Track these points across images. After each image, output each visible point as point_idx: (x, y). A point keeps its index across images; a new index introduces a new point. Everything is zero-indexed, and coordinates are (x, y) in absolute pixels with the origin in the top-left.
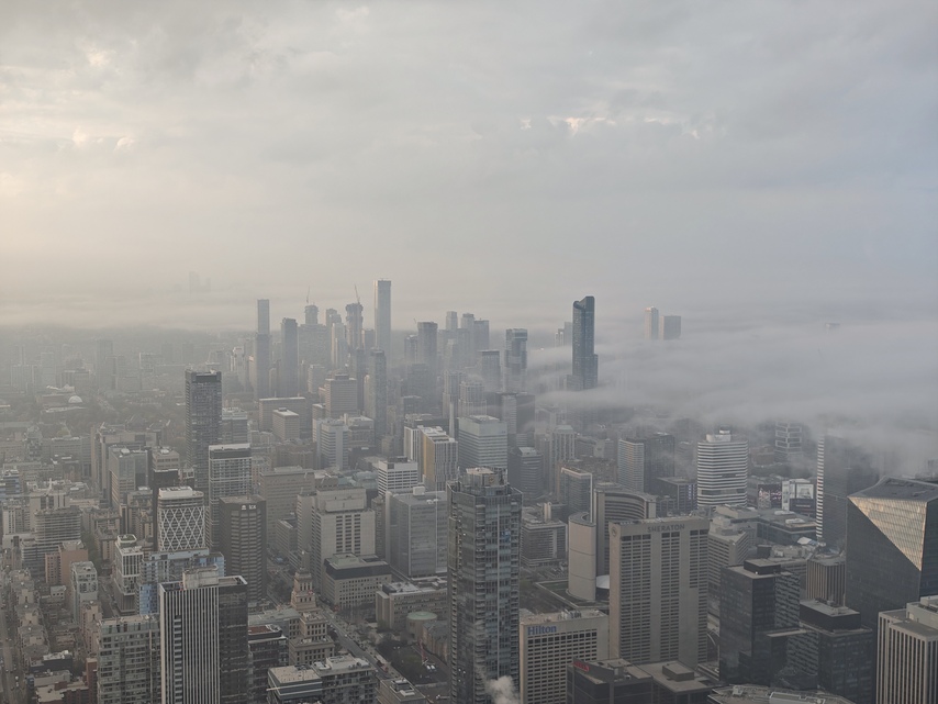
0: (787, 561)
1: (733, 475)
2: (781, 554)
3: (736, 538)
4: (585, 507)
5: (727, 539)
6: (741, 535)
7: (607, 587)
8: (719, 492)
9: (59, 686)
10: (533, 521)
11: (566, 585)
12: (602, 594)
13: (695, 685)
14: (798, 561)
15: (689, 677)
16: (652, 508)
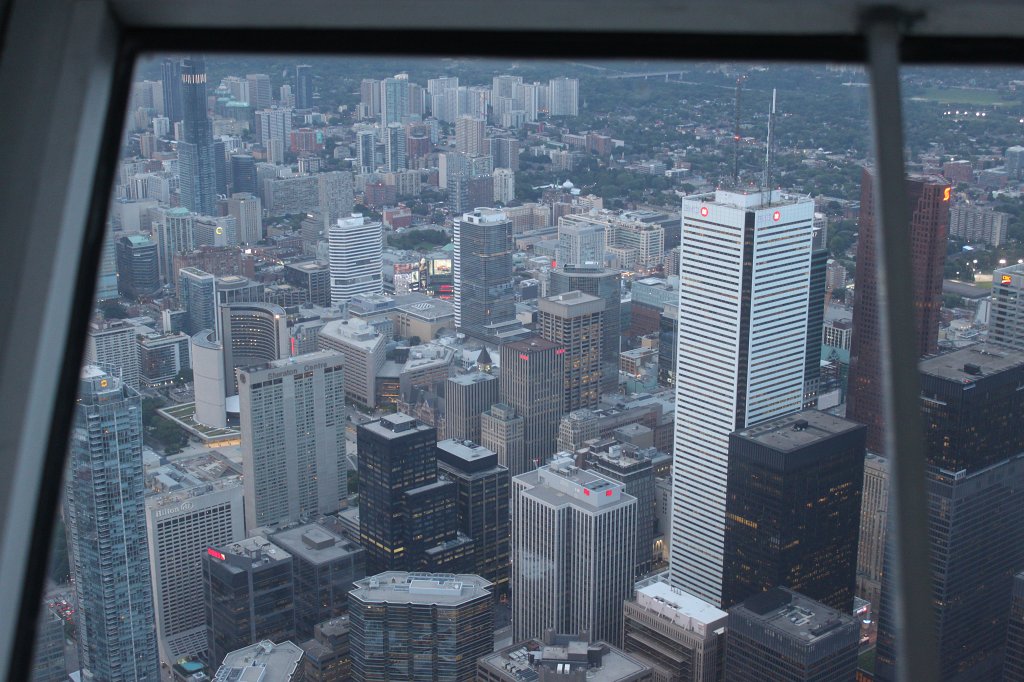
0: (426, 364)
1: (368, 261)
2: (418, 355)
3: (372, 344)
4: (209, 324)
5: (362, 345)
6: (378, 339)
7: (238, 411)
8: (353, 281)
10: (151, 336)
11: (192, 410)
12: (233, 419)
13: (336, 552)
14: (437, 362)
15: (330, 543)
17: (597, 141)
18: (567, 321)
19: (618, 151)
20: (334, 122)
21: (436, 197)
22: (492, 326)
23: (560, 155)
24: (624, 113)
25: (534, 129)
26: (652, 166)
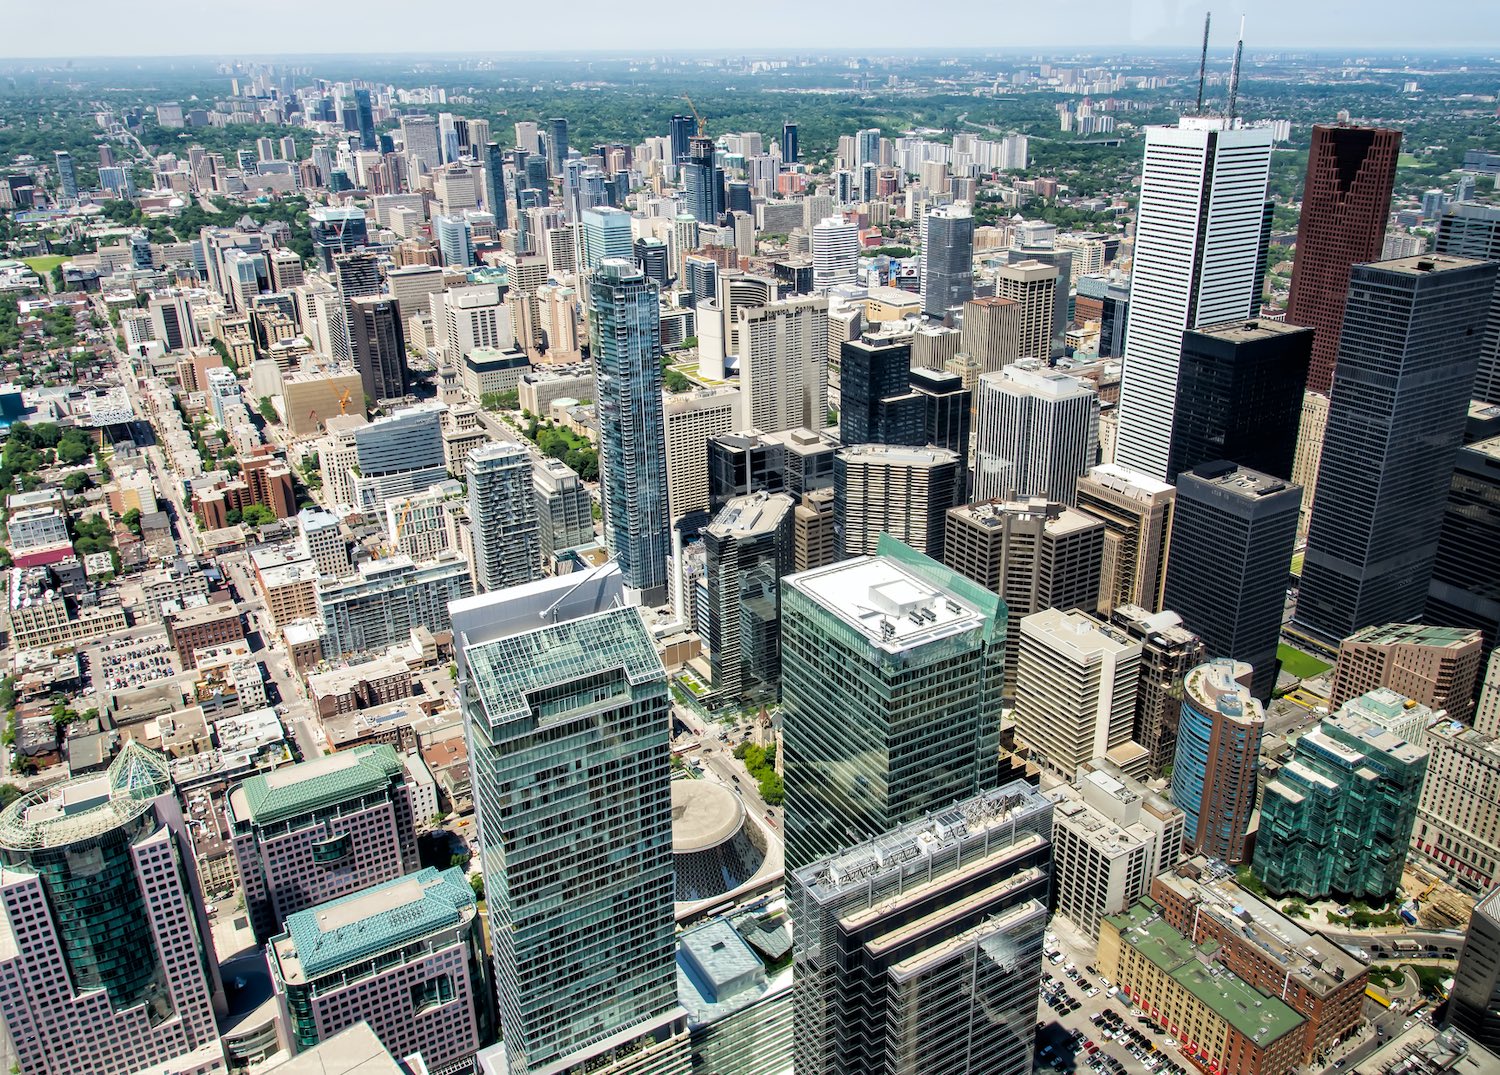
1: (846, 257)
6: (854, 313)
8: (833, 274)
9: (218, 487)
11: (696, 367)
13: (821, 447)
15: (815, 441)
16: (774, 291)
17: (1043, 185)
18: (1025, 284)
19: (1063, 194)
20: (816, 172)
21: (903, 225)
22: (953, 309)
23: (1011, 195)
24: (1067, 168)
25: (989, 178)
26: (1092, 204)
